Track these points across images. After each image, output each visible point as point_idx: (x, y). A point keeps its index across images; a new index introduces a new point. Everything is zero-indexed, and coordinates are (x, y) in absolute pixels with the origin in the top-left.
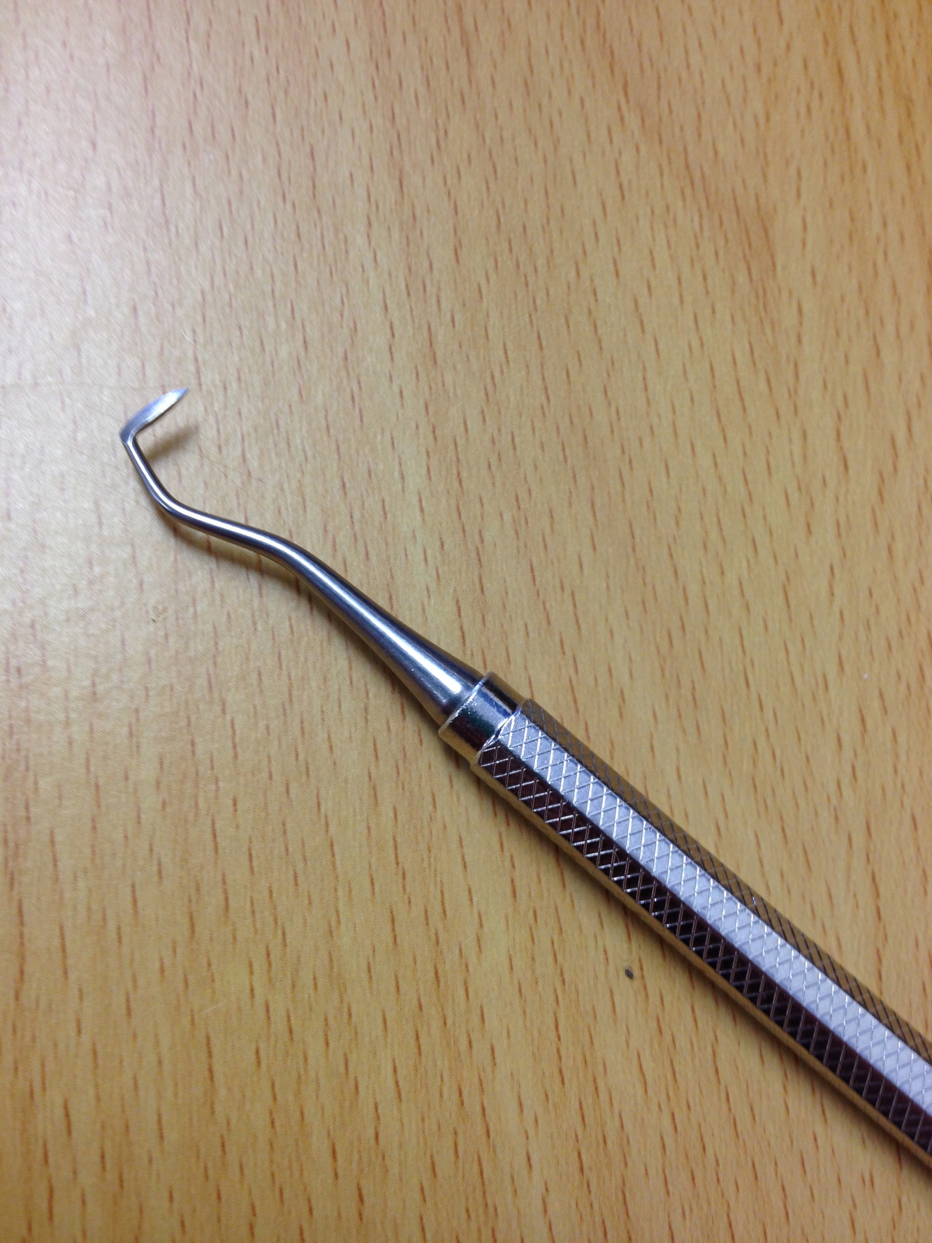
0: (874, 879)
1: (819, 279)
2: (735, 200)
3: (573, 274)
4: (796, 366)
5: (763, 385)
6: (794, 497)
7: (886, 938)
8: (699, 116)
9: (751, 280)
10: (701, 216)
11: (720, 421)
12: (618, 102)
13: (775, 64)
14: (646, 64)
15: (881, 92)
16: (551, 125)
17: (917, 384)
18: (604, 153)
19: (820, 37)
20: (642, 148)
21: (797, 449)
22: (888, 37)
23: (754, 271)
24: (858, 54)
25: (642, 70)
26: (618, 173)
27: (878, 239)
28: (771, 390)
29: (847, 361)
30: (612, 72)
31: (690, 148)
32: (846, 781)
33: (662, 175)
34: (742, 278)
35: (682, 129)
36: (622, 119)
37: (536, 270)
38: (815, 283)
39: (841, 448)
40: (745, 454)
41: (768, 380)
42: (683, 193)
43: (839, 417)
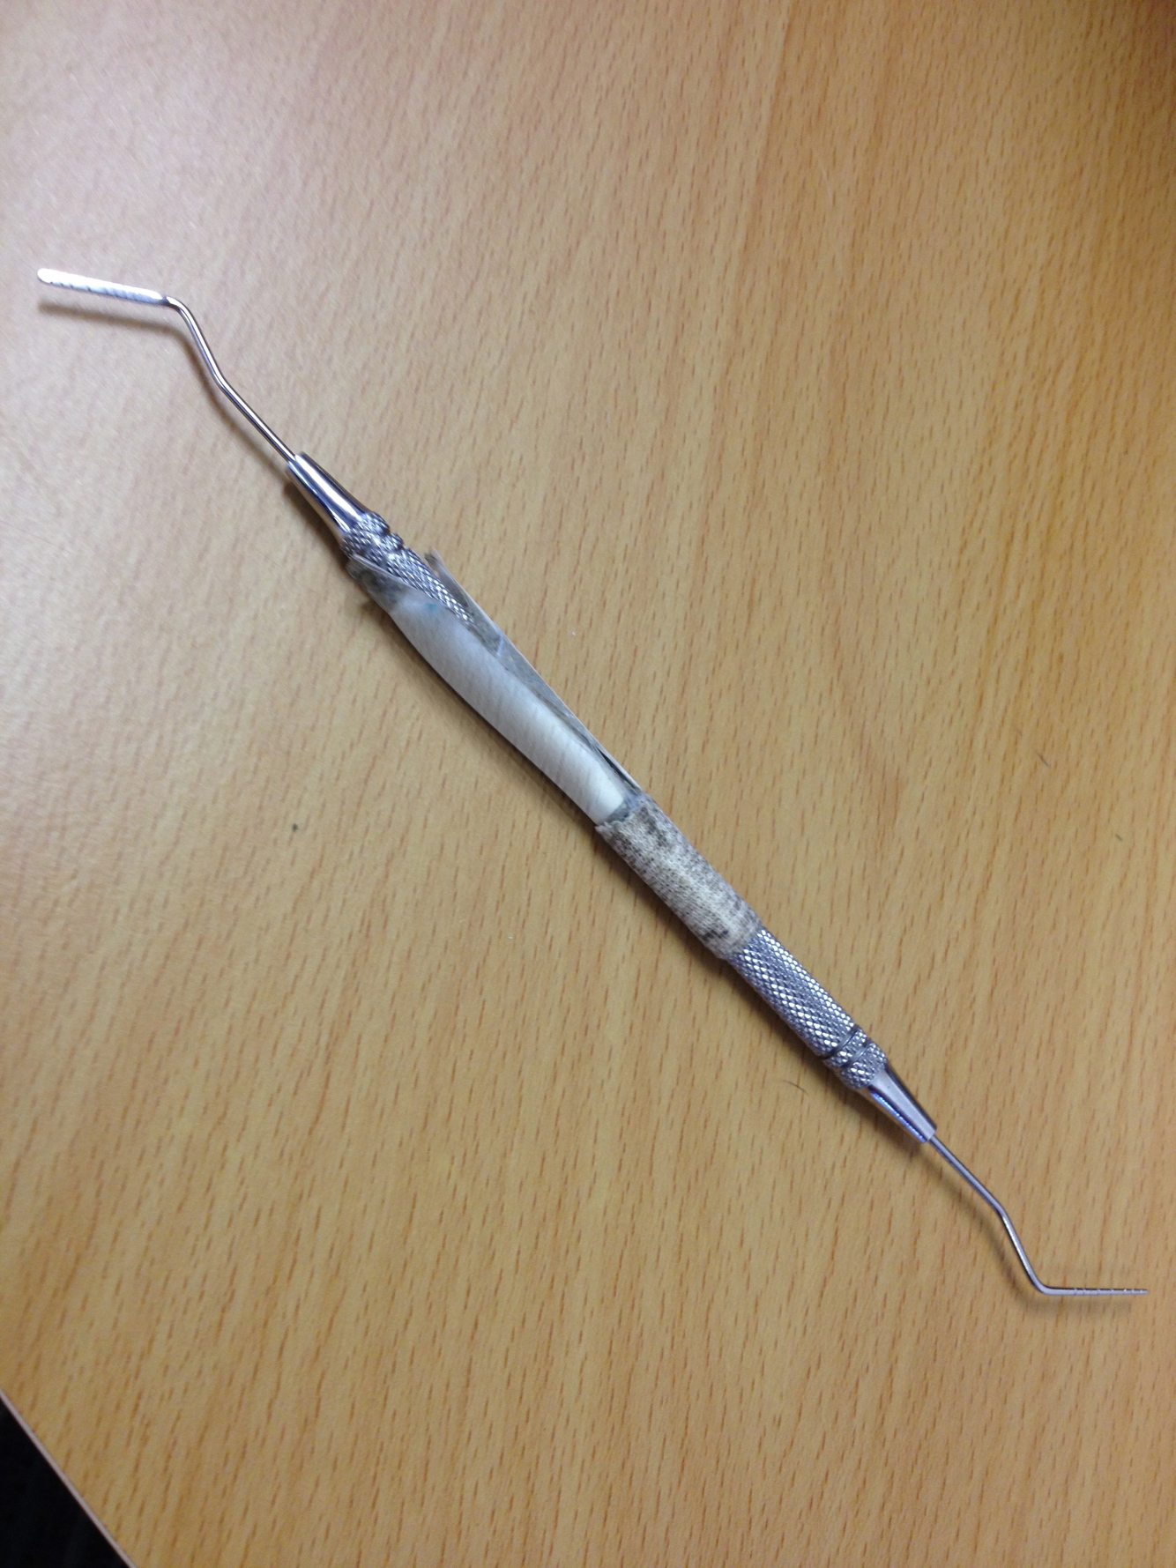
0: (836, 1233)
1: (920, 836)
2: (884, 767)
3: (770, 783)
4: (888, 889)
5: (864, 895)
6: (862, 973)
7: (832, 1273)
8: (880, 704)
9: (878, 823)
10: (860, 771)
11: (832, 908)
12: (832, 678)
13: (940, 682)
14: (858, 659)
15: (1003, 722)
16: (786, 681)
17: (960, 926)
18: (813, 710)
19: (975, 671)
20: (838, 714)
21: (873, 942)
22: (1021, 684)
23: (882, 819)
24: (997, 690)
25: (854, 661)
26: (817, 727)
27: (967, 821)
28: (868, 899)
29: (921, 896)
30: (835, 656)
31: (868, 723)
32: (839, 1164)
33: (844, 735)
34: (873, 820)
35: (866, 709)
36: (831, 690)
37: (748, 773)
38: (917, 838)
39: (900, 951)
40: (840, 934)
41: (869, 893)
42: (854, 752)
43: (905, 930)
